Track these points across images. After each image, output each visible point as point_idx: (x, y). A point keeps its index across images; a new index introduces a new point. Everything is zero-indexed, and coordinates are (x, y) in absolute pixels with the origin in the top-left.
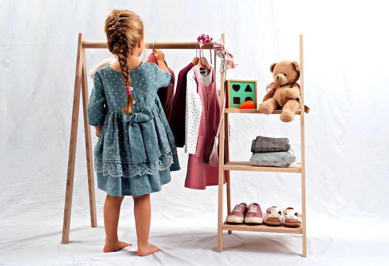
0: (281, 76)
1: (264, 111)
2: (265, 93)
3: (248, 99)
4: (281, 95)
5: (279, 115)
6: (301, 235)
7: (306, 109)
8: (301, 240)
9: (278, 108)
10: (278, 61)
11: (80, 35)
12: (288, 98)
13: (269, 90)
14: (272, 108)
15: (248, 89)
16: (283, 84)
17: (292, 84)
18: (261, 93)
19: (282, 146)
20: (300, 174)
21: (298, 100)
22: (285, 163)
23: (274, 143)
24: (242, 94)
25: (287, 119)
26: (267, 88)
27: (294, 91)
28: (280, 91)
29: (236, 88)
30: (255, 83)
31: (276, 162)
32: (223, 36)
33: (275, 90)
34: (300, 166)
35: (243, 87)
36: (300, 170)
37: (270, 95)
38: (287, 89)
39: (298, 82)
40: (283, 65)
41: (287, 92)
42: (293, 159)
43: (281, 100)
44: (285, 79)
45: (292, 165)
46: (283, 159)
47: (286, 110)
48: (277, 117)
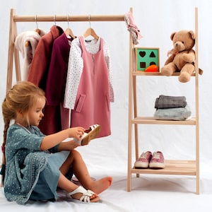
0: (180, 43)
1: (166, 73)
2: (167, 58)
3: (152, 63)
4: (180, 60)
5: (177, 77)
6: (195, 177)
7: (200, 71)
8: (195, 181)
9: (177, 70)
10: (177, 31)
11: (12, 10)
12: (185, 62)
13: (170, 55)
14: (171, 70)
15: (152, 55)
16: (181, 50)
17: (189, 50)
18: (163, 58)
19: (180, 103)
20: (195, 126)
21: (193, 63)
22: (182, 118)
23: (174, 101)
24: (147, 59)
25: (184, 80)
26: (168, 54)
27: (190, 56)
28: (179, 56)
29: (142, 54)
30: (158, 50)
31: (175, 116)
32: (131, 9)
33: (174, 56)
34: (195, 120)
35: (148, 54)
36: (195, 123)
37: (171, 60)
38: (185, 54)
39: (194, 48)
40: (181, 34)
41: (184, 57)
42: (189, 114)
43: (180, 65)
44: (182, 46)
45: (189, 118)
46: (181, 113)
47: (184, 72)
48: (176, 78)
